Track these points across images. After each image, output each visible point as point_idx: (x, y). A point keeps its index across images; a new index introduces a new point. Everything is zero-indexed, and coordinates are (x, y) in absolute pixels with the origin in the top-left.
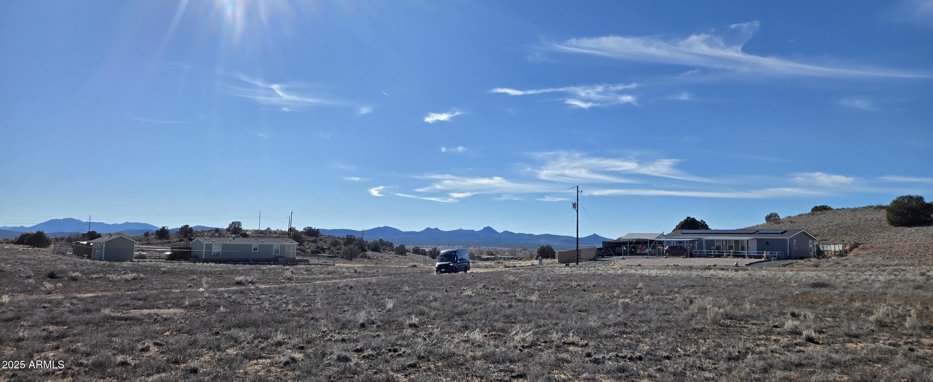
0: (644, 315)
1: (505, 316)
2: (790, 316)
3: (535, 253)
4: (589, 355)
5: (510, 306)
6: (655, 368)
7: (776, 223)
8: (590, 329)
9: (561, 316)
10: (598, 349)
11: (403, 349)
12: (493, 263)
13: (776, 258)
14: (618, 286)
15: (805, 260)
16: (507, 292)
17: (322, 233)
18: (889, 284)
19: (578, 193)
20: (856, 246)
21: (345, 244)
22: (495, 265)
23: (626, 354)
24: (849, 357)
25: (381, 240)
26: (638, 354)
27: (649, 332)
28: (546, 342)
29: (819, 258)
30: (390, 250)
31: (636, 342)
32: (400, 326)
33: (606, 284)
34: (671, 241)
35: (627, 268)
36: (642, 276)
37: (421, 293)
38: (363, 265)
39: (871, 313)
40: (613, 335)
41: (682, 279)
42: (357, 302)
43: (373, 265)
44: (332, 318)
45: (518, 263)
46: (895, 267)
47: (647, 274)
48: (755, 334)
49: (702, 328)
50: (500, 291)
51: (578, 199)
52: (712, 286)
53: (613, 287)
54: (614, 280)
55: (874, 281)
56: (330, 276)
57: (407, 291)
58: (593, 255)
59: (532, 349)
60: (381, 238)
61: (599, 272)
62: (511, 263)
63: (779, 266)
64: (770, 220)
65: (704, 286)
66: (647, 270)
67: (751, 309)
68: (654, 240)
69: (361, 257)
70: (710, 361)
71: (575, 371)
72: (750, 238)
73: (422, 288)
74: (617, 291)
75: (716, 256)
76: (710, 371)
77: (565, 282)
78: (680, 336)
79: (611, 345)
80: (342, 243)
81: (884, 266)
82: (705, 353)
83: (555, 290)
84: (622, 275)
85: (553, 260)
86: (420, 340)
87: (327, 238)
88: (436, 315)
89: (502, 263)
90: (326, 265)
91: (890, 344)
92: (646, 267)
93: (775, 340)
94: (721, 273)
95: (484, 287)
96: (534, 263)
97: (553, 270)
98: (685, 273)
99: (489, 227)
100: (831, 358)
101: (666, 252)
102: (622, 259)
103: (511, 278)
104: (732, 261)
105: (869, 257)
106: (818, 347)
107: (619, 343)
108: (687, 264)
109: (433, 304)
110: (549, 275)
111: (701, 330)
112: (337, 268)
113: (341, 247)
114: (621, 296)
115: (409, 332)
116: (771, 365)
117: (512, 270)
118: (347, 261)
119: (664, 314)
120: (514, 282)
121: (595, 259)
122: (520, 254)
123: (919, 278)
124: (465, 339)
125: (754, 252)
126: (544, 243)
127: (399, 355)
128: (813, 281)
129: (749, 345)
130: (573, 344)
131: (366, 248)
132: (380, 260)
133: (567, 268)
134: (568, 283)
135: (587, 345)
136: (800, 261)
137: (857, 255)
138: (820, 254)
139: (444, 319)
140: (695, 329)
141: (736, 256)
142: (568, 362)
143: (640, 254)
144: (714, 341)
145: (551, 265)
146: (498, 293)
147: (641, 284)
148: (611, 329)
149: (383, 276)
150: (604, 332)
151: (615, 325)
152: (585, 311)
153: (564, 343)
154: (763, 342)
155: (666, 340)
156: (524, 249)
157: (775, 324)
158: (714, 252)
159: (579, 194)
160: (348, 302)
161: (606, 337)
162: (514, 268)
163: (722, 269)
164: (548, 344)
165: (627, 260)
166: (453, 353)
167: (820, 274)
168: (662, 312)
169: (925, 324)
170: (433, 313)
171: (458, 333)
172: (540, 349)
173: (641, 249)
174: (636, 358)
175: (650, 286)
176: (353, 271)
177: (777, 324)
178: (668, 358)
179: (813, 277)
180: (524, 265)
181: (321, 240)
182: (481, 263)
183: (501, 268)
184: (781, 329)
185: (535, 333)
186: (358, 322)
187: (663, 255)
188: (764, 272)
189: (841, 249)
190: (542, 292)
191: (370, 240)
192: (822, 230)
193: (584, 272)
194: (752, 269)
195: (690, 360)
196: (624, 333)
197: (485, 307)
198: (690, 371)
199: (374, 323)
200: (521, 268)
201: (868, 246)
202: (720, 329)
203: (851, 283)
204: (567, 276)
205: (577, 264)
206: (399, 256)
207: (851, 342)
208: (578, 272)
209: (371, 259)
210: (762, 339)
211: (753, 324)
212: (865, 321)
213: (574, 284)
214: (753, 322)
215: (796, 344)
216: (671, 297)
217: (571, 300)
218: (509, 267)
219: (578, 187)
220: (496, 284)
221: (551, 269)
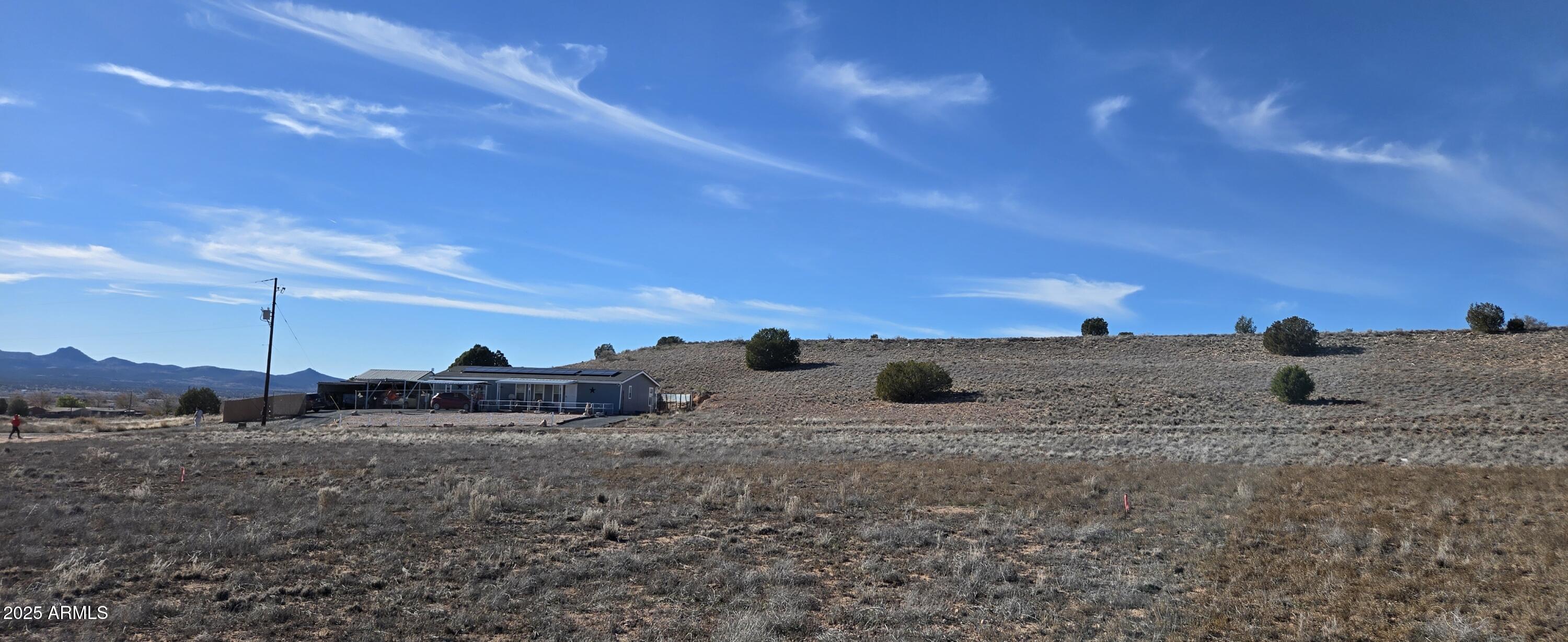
0: (362, 513)
1: (56, 531)
2: (597, 503)
3: (177, 401)
4: (223, 596)
5: (78, 511)
6: (348, 607)
7: (608, 360)
8: (244, 547)
9: (195, 524)
10: (246, 583)
12: (69, 423)
13: (602, 414)
14: (332, 463)
15: (642, 415)
16: (80, 482)
18: (737, 447)
19: (275, 291)
20: (706, 396)
22: (73, 427)
23: (299, 586)
24: (654, 557)
26: (324, 584)
27: (361, 544)
28: (135, 579)
29: (659, 414)
31: (330, 563)
33: (309, 461)
34: (444, 385)
35: (360, 431)
36: (382, 444)
39: (700, 491)
40: (288, 553)
41: (453, 449)
45: (129, 423)
46: (748, 426)
47: (395, 441)
48: (537, 533)
49: (456, 530)
50: (65, 480)
51: (274, 303)
52: (497, 459)
53: (320, 466)
54: (328, 453)
55: (720, 445)
58: (297, 407)
61: (304, 439)
62: (115, 422)
63: (604, 426)
64: (601, 354)
65: (483, 459)
66: (396, 434)
67: (543, 493)
68: (415, 383)
70: (451, 585)
71: (180, 632)
72: (569, 381)
74: (326, 474)
75: (515, 410)
76: (444, 602)
77: (225, 459)
78: (414, 546)
79: (275, 572)
81: (736, 424)
82: (446, 572)
83: (198, 475)
84: (347, 444)
85: (212, 417)
89: (89, 422)
91: (710, 535)
92: (396, 429)
93: (562, 541)
94: (518, 438)
95: (26, 473)
96: (168, 424)
97: (209, 436)
98: (461, 437)
99: (70, 349)
100: (629, 561)
101: (434, 403)
102: (352, 415)
103: (102, 453)
104: (537, 418)
105: (721, 412)
106: (620, 546)
107: (294, 568)
108: (466, 423)
110: (196, 447)
111: (452, 534)
114: (331, 482)
116: (543, 581)
117: (112, 438)
119: (399, 510)
120: (105, 462)
121: (300, 415)
122: (141, 404)
123: (772, 441)
125: (572, 403)
126: (198, 383)
128: (644, 448)
129: (520, 552)
130: (197, 577)
133: (240, 432)
134: (231, 459)
135: (225, 577)
136: (635, 418)
137: (706, 409)
138: (662, 407)
140: (442, 533)
141: (546, 409)
142: (171, 613)
143: (388, 407)
144: (468, 550)
145: (207, 426)
146: (58, 485)
147: (375, 458)
148: (289, 543)
150: (274, 549)
151: (299, 535)
152: (250, 512)
153: (178, 577)
154: (544, 545)
155: (384, 555)
156: (154, 395)
157: (570, 516)
158: (513, 403)
159: (277, 293)
161: (273, 558)
162: (119, 433)
163: (521, 431)
164: (139, 582)
165: (363, 416)
167: (656, 436)
168: (397, 506)
169: (760, 504)
172: (118, 595)
173: (390, 398)
174: (319, 592)
175: (393, 461)
177: (573, 515)
178: (379, 586)
179: (646, 442)
180: (143, 426)
182: (38, 423)
183: (87, 433)
184: (578, 523)
185: (114, 564)
187: (429, 407)
188: (581, 435)
189: (688, 400)
190: (166, 480)
192: (668, 372)
193: (273, 439)
194: (566, 431)
195: (415, 586)
196: (311, 548)
197: (12, 514)
198: (408, 605)
200: (134, 432)
201: (721, 396)
202: (485, 529)
203: (692, 449)
204: (235, 446)
205: (264, 424)
207: (665, 535)
208: (262, 439)
210: (544, 541)
211: (539, 517)
212: (691, 502)
213: (242, 461)
214: (540, 514)
215: (590, 544)
216: (421, 479)
217: (225, 493)
218: (109, 431)
219: (276, 279)
220: (59, 467)
221: (203, 433)
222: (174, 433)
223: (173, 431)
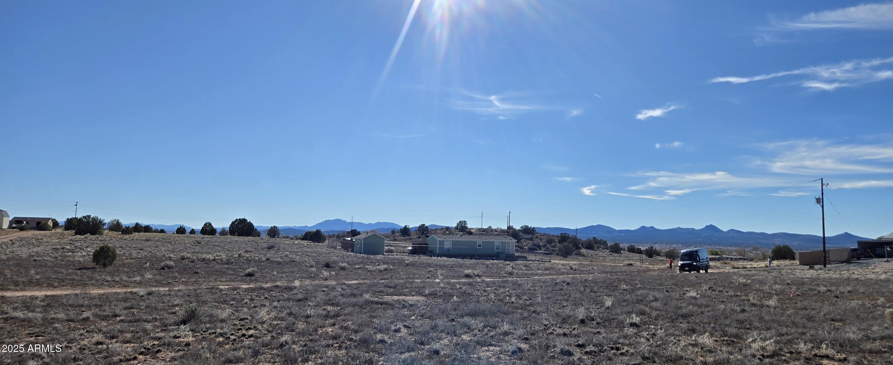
1: (737, 321)
3: (769, 253)
5: (743, 311)
8: (849, 342)
9: (810, 324)
11: (626, 348)
12: (718, 264)
14: (882, 293)
16: (737, 295)
17: (537, 231)
19: (822, 186)
21: (560, 242)
22: (721, 266)
25: (594, 238)
28: (791, 353)
30: (605, 249)
32: (621, 325)
33: (866, 291)
37: (640, 292)
38: (578, 262)
40: (881, 350)
42: (575, 298)
43: (588, 263)
44: (552, 312)
45: (748, 264)
50: (730, 293)
51: (823, 194)
53: (875, 294)
54: (877, 287)
56: (547, 272)
57: (624, 290)
58: (845, 256)
59: (774, 359)
60: (595, 236)
61: (855, 276)
62: (740, 263)
69: (576, 254)
73: (640, 287)
74: (882, 299)
77: (810, 287)
79: (878, 361)
80: (557, 240)
83: (798, 295)
84: (888, 281)
85: (792, 261)
86: (642, 340)
87: (543, 236)
88: (658, 316)
89: (729, 263)
90: (543, 261)
95: (710, 288)
97: (794, 273)
99: (711, 225)
102: (885, 261)
103: (742, 280)
107: (888, 360)
109: (654, 304)
110: (789, 279)
112: (553, 264)
113: (556, 245)
114: (888, 305)
115: (631, 331)
117: (743, 272)
118: (562, 258)
120: (745, 285)
121: (848, 262)
122: (750, 254)
124: (693, 342)
126: (779, 242)
127: (622, 354)
130: (827, 357)
131: (580, 246)
132: (594, 258)
133: (811, 271)
134: (814, 287)
135: (845, 359)
139: (668, 320)
145: (790, 267)
146: (727, 296)
148: (877, 343)
149: (599, 273)
150: (869, 346)
151: (882, 338)
152: (840, 320)
153: (816, 355)
156: (756, 249)
159: (824, 187)
160: (566, 297)
161: (871, 352)
162: (744, 269)
164: (794, 355)
166: (681, 357)
170: (654, 314)
171: (684, 335)
172: (785, 360)
176: (569, 268)
180: (755, 266)
181: (537, 238)
183: (728, 269)
185: (777, 342)
186: (577, 318)
190: (782, 297)
191: (583, 237)
193: (834, 276)
197: (712, 310)
199: (593, 320)
200: (753, 269)
204: (813, 280)
205: (825, 266)
206: (614, 254)
208: (826, 276)
209: (585, 256)
213: (823, 289)
217: (821, 308)
218: (738, 268)
219: (822, 179)
220: (723, 286)
221: (790, 271)
222: (773, 270)
223: (773, 269)
